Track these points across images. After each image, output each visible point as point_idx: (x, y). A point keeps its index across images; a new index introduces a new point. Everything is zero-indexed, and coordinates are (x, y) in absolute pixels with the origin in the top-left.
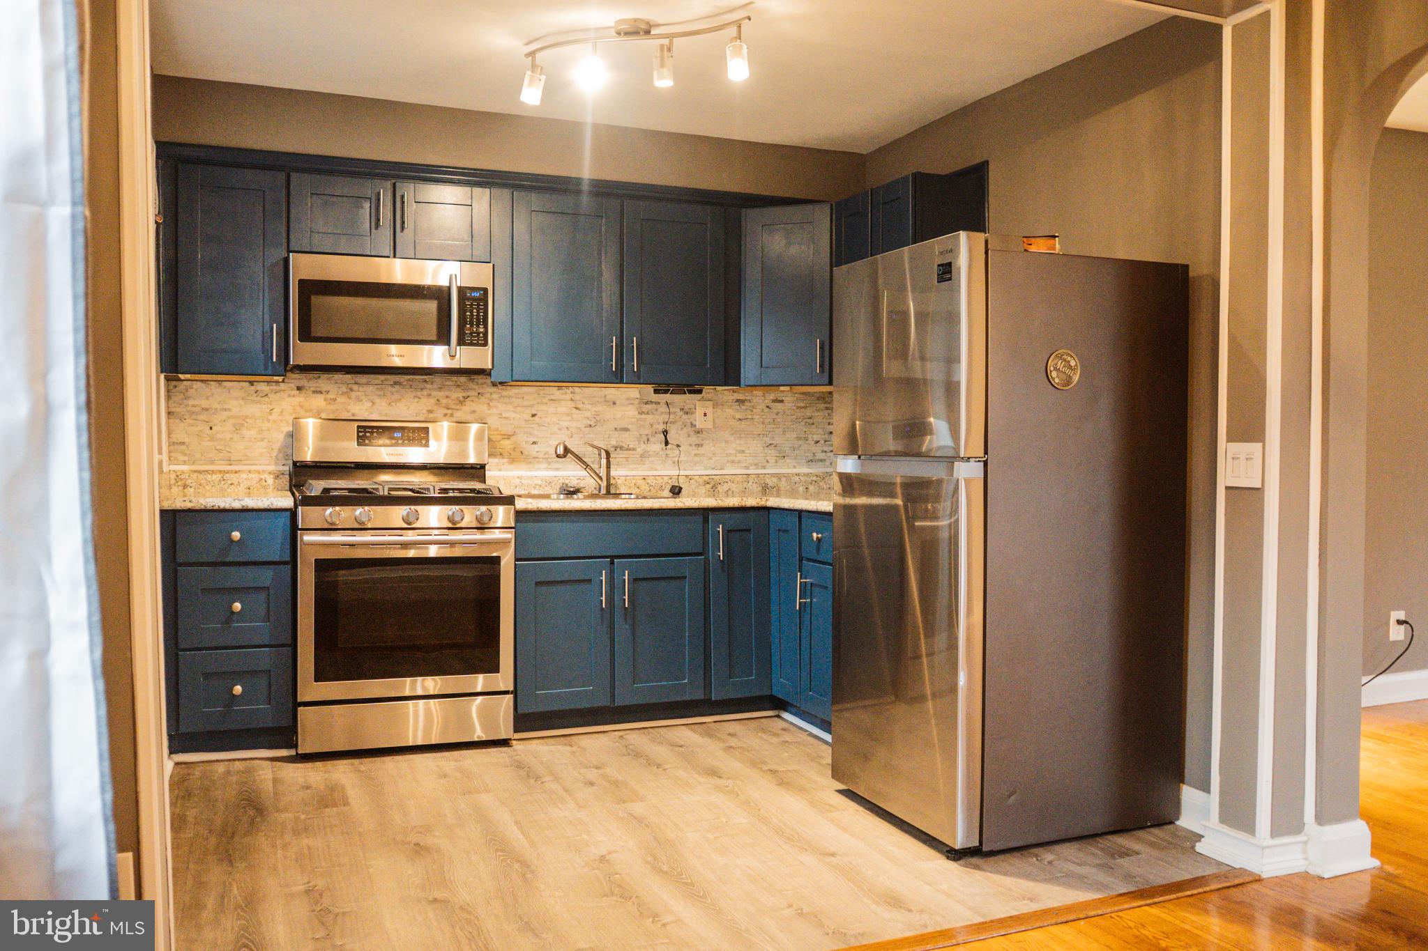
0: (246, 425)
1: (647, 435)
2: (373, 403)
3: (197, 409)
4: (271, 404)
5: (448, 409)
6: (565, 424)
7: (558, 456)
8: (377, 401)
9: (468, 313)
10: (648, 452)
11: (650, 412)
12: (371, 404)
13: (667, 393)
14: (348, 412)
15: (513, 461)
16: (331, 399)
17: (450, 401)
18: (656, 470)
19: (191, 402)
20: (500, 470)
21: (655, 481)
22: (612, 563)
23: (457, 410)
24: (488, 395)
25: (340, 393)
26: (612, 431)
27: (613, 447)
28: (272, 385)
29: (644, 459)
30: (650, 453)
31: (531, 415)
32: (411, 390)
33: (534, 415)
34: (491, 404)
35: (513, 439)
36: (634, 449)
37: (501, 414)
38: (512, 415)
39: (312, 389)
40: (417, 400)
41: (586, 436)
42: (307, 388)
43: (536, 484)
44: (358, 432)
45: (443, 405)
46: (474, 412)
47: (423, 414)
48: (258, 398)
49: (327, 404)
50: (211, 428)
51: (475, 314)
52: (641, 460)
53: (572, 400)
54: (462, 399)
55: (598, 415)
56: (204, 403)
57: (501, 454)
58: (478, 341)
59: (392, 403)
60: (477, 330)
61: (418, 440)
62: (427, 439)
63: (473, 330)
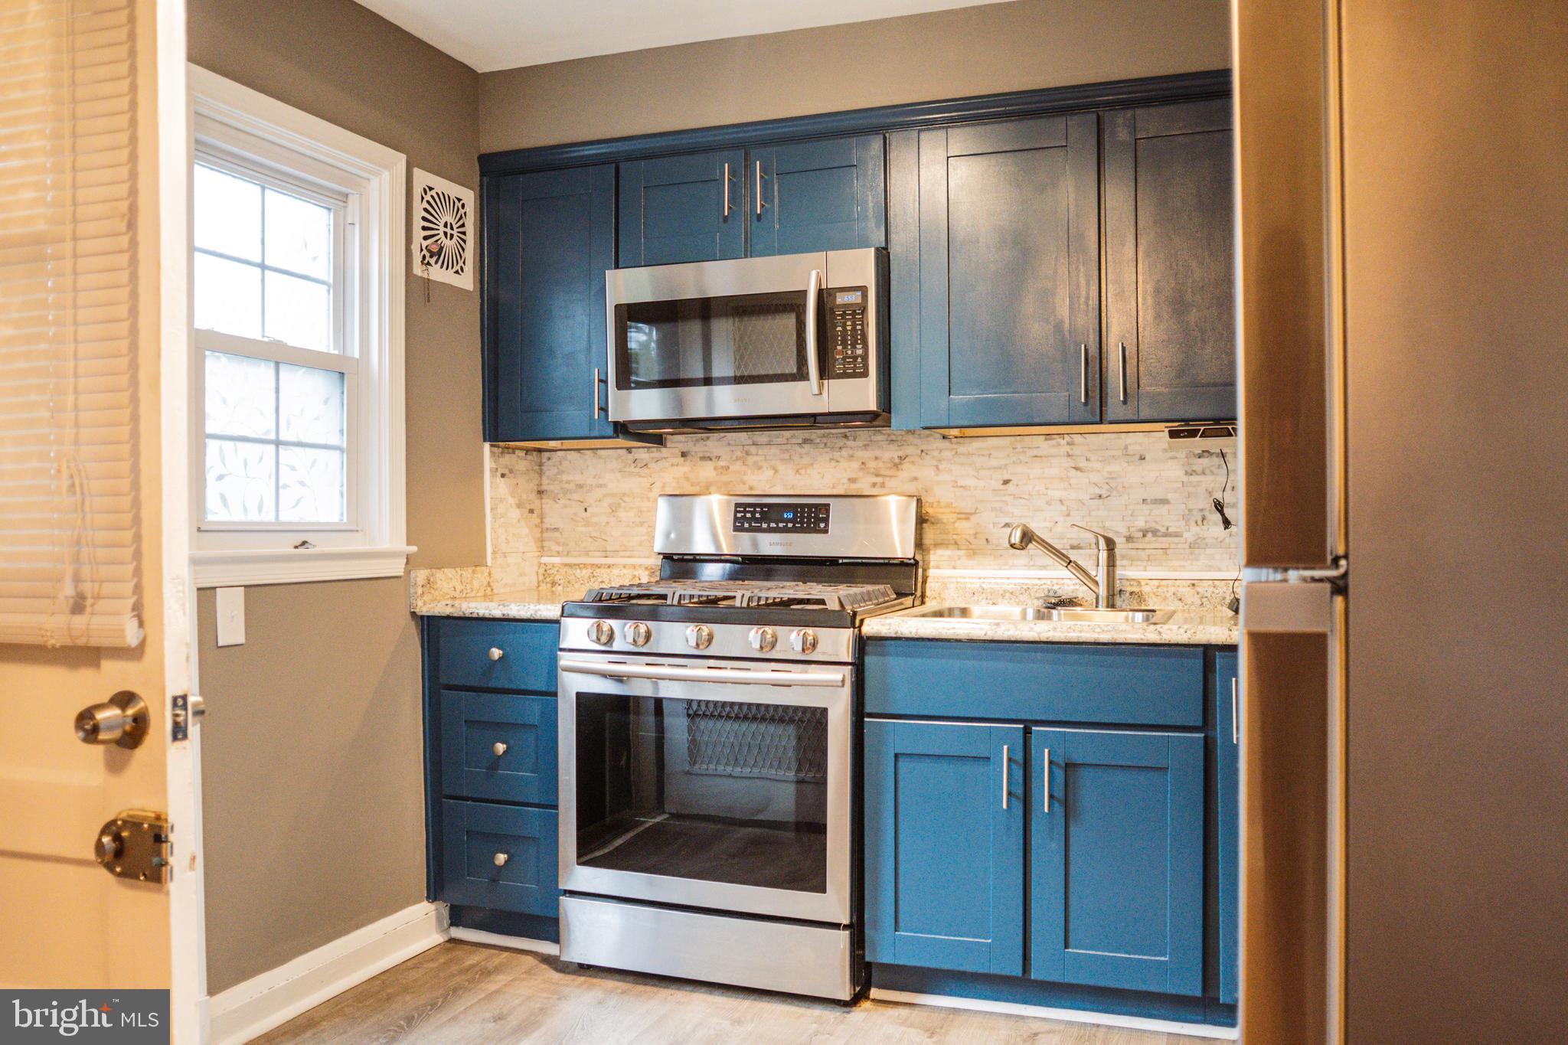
0: (623, 505)
1: (1201, 510)
2: (776, 471)
3: (571, 486)
4: (651, 477)
5: (877, 475)
6: (1057, 494)
7: (1012, 546)
8: (781, 467)
9: (839, 328)
10: (1204, 539)
11: (1207, 472)
12: (773, 471)
13: (1195, 436)
14: (744, 484)
15: (974, 554)
16: (722, 467)
17: (881, 465)
18: (1219, 570)
19: (565, 477)
20: (954, 568)
21: (1211, 589)
22: (1027, 732)
23: (891, 477)
24: (936, 453)
25: (734, 458)
26: (1138, 504)
27: (1140, 530)
28: (652, 452)
29: (1196, 551)
30: (1207, 540)
31: (1002, 482)
32: (826, 450)
33: (1006, 482)
34: (941, 467)
35: (974, 519)
36: (1177, 535)
37: (956, 482)
38: (969, 482)
39: (700, 455)
40: (834, 463)
41: (1093, 513)
42: (693, 453)
43: (1004, 591)
44: (736, 512)
45: (872, 470)
46: (916, 479)
47: (843, 484)
48: (637, 470)
49: (717, 475)
50: (586, 510)
51: (849, 328)
52: (1192, 553)
53: (1069, 455)
54: (897, 460)
55: (1112, 478)
56: (578, 478)
57: (956, 543)
58: (855, 370)
59: (800, 471)
60: (852, 353)
61: (814, 523)
62: (826, 520)
63: (847, 353)
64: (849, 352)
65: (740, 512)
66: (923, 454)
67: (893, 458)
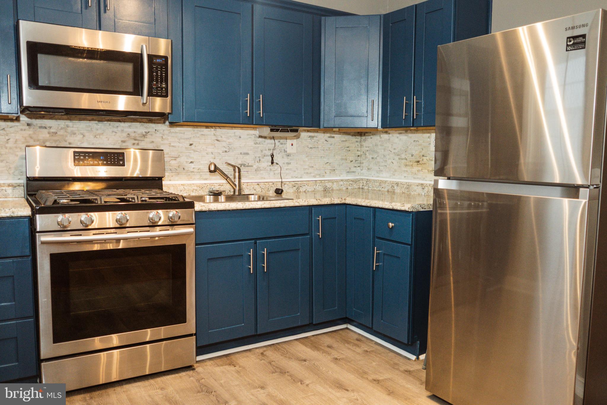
1: (259, 157)
2: (84, 136)
5: (135, 140)
6: (210, 150)
8: (86, 134)
9: (155, 74)
10: (260, 167)
11: (261, 143)
12: (82, 136)
14: (66, 141)
15: (178, 174)
16: (53, 133)
18: (265, 179)
20: (170, 180)
21: (264, 186)
22: (256, 243)
23: (142, 141)
25: (60, 128)
26: (239, 154)
27: (240, 165)
29: (258, 172)
30: (261, 168)
31: (189, 145)
32: (110, 127)
33: (191, 145)
34: (164, 137)
35: (178, 160)
36: (251, 166)
37: (170, 144)
38: (177, 144)
40: (114, 134)
41: (223, 158)
43: (193, 189)
44: (74, 156)
45: (133, 137)
46: (153, 142)
47: (119, 143)
51: (159, 74)
52: (256, 173)
53: (214, 135)
55: (230, 145)
57: (171, 170)
58: (161, 94)
59: (97, 136)
60: (161, 86)
61: (117, 161)
62: (123, 160)
63: (158, 86)
64: (159, 85)
65: (77, 156)
66: (156, 131)
67: (142, 132)
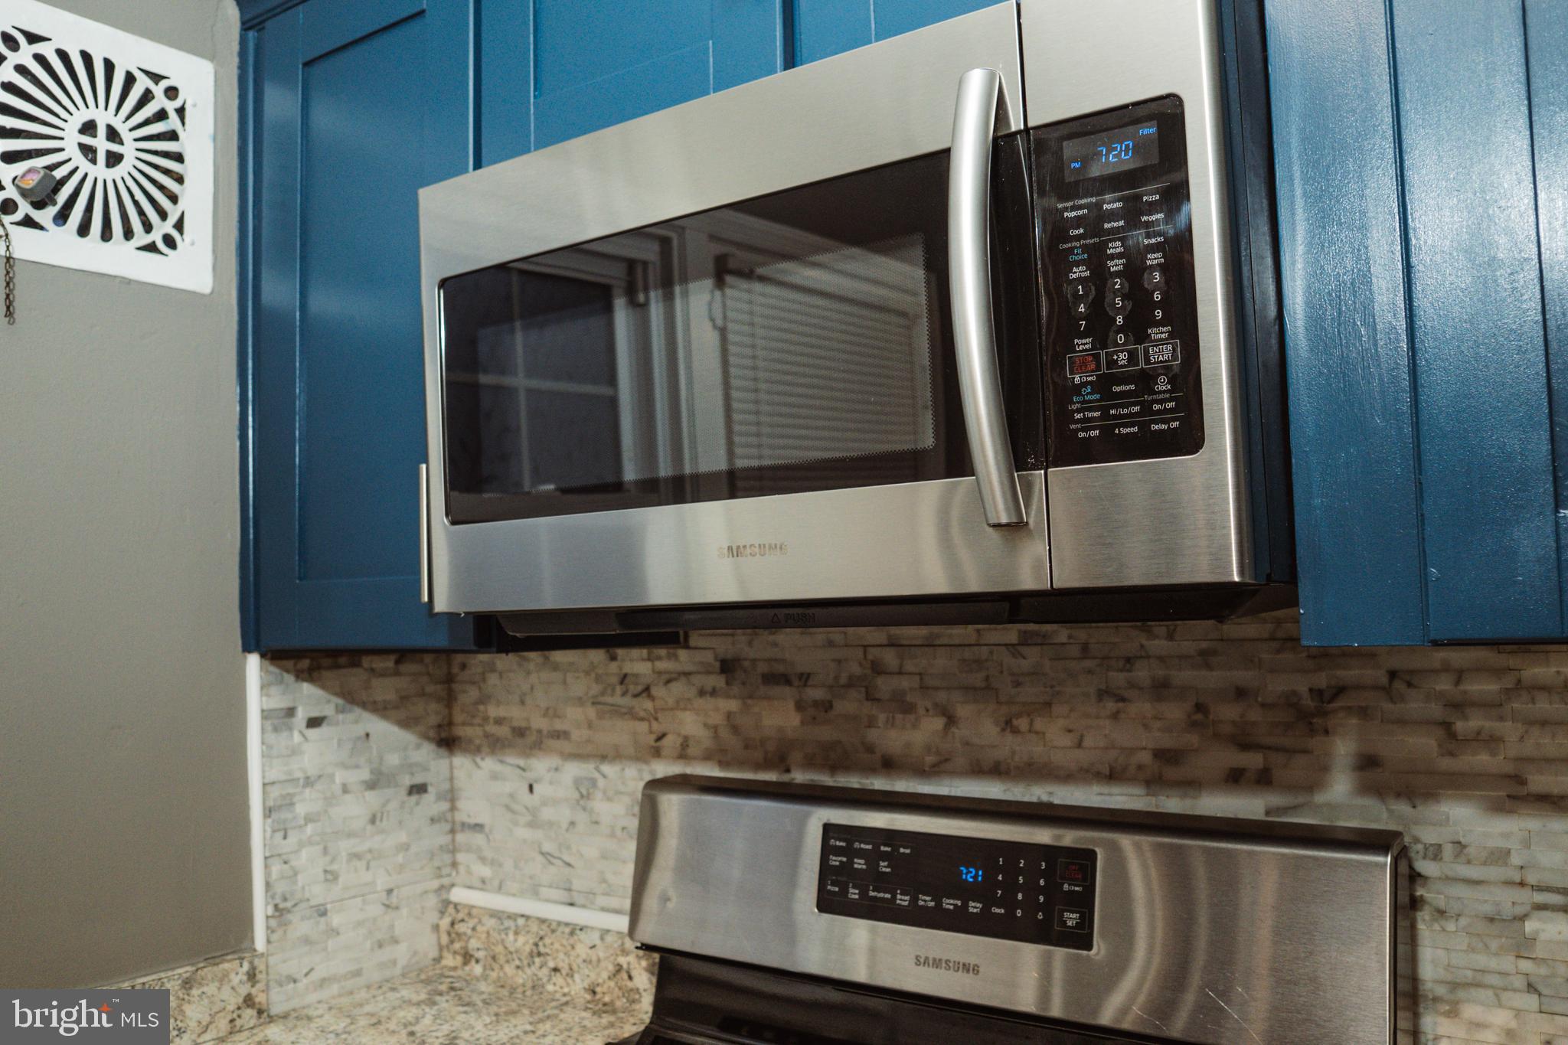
0: (601, 782)
3: (503, 731)
4: (656, 719)
5: (1245, 746)
8: (963, 711)
16: (816, 704)
17: (1255, 715)
19: (493, 711)
23: (1290, 752)
24: (1444, 684)
25: (843, 681)
28: (659, 658)
32: (1088, 664)
39: (762, 668)
40: (1111, 705)
42: (746, 664)
44: (828, 849)
48: (626, 701)
49: (803, 723)
50: (531, 788)
54: (1308, 702)
56: (515, 714)
58: (1144, 426)
59: (1015, 722)
60: (1132, 357)
61: (1046, 908)
62: (1084, 903)
63: (1111, 364)
64: (1122, 358)
65: (838, 851)
66: (1399, 685)
67: (1294, 693)
